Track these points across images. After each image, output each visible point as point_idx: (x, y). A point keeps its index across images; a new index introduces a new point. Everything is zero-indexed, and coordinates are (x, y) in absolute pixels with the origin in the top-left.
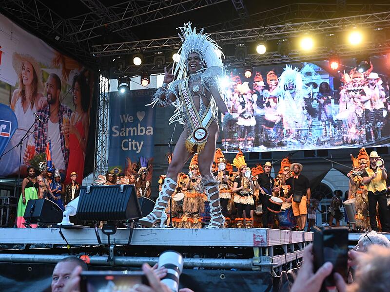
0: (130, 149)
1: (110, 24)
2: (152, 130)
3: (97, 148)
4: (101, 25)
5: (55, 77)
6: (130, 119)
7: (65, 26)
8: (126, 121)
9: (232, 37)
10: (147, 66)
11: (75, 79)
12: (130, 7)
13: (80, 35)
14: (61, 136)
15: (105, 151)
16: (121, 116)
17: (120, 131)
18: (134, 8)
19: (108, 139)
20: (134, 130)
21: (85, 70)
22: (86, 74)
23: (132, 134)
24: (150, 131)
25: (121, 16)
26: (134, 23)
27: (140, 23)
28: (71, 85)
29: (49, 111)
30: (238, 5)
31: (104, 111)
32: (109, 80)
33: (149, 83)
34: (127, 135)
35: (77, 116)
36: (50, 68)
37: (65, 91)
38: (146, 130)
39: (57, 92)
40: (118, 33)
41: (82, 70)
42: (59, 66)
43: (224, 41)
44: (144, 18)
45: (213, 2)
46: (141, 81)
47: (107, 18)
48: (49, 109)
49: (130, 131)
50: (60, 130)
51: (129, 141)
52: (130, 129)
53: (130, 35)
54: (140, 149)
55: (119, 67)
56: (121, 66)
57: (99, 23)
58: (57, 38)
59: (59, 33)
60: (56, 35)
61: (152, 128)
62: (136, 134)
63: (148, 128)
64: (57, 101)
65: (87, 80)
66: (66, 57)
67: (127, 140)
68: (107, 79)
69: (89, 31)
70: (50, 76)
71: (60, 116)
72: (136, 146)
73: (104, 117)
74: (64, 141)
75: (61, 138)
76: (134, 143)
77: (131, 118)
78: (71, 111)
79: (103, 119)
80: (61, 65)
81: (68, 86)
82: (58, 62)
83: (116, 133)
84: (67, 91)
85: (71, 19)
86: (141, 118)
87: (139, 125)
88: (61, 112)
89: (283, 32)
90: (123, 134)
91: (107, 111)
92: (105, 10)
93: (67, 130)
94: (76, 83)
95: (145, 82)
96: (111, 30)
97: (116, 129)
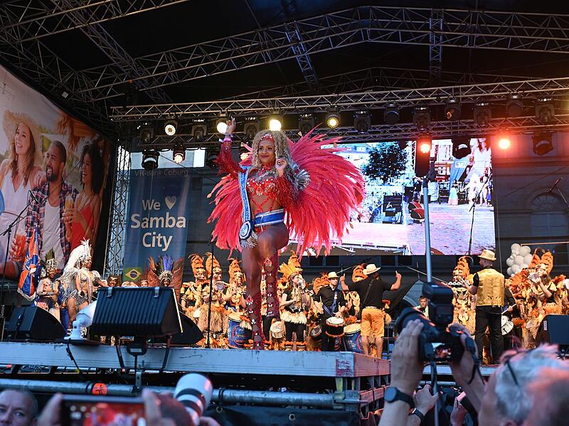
0: (153, 246)
1: (137, 81)
2: (184, 222)
3: (109, 243)
4: (124, 81)
5: (60, 146)
6: (155, 206)
7: (76, 80)
8: (150, 209)
9: (296, 105)
10: (183, 137)
11: (86, 150)
12: (164, 59)
13: (95, 93)
14: (61, 224)
15: (121, 247)
16: (143, 201)
17: (142, 222)
18: (169, 61)
19: (124, 231)
20: (160, 221)
21: (100, 139)
22: (101, 143)
23: (157, 226)
24: (181, 223)
25: (151, 71)
26: (168, 81)
27: (176, 80)
28: (80, 157)
29: (48, 191)
30: (303, 65)
31: (121, 194)
32: (130, 153)
33: (184, 160)
34: (151, 226)
35: (84, 199)
36: (52, 134)
37: (71, 165)
38: (177, 221)
39: (60, 165)
40: (146, 92)
41: (96, 138)
42: (66, 131)
43: (286, 109)
44: (182, 75)
45: (273, 59)
46: (174, 156)
47: (133, 73)
48: (48, 188)
49: (155, 221)
50: (61, 217)
51: (153, 235)
52: (156, 218)
53: (162, 96)
54: (167, 245)
55: (146, 136)
56: (149, 135)
57: (123, 77)
58: (65, 95)
59: (67, 89)
60: (63, 90)
61: (184, 219)
62: (162, 226)
63: (179, 218)
64: (60, 178)
65: (101, 151)
66: (76, 120)
67: (150, 234)
68: (127, 153)
69: (108, 88)
70: (52, 144)
71: (62, 198)
72: (162, 242)
73: (121, 201)
74: (65, 232)
75: (61, 227)
76: (159, 237)
77: (157, 204)
78: (76, 191)
79: (120, 204)
80: (68, 129)
81: (75, 159)
82: (64, 125)
83: (136, 224)
84: (74, 165)
85: (85, 71)
86: (170, 205)
87: (168, 214)
88: (63, 193)
89: (362, 101)
90: (145, 225)
91: (126, 195)
92: (131, 62)
93: (70, 217)
94: (87, 155)
95: (179, 158)
96: (137, 88)
97: (136, 218)
